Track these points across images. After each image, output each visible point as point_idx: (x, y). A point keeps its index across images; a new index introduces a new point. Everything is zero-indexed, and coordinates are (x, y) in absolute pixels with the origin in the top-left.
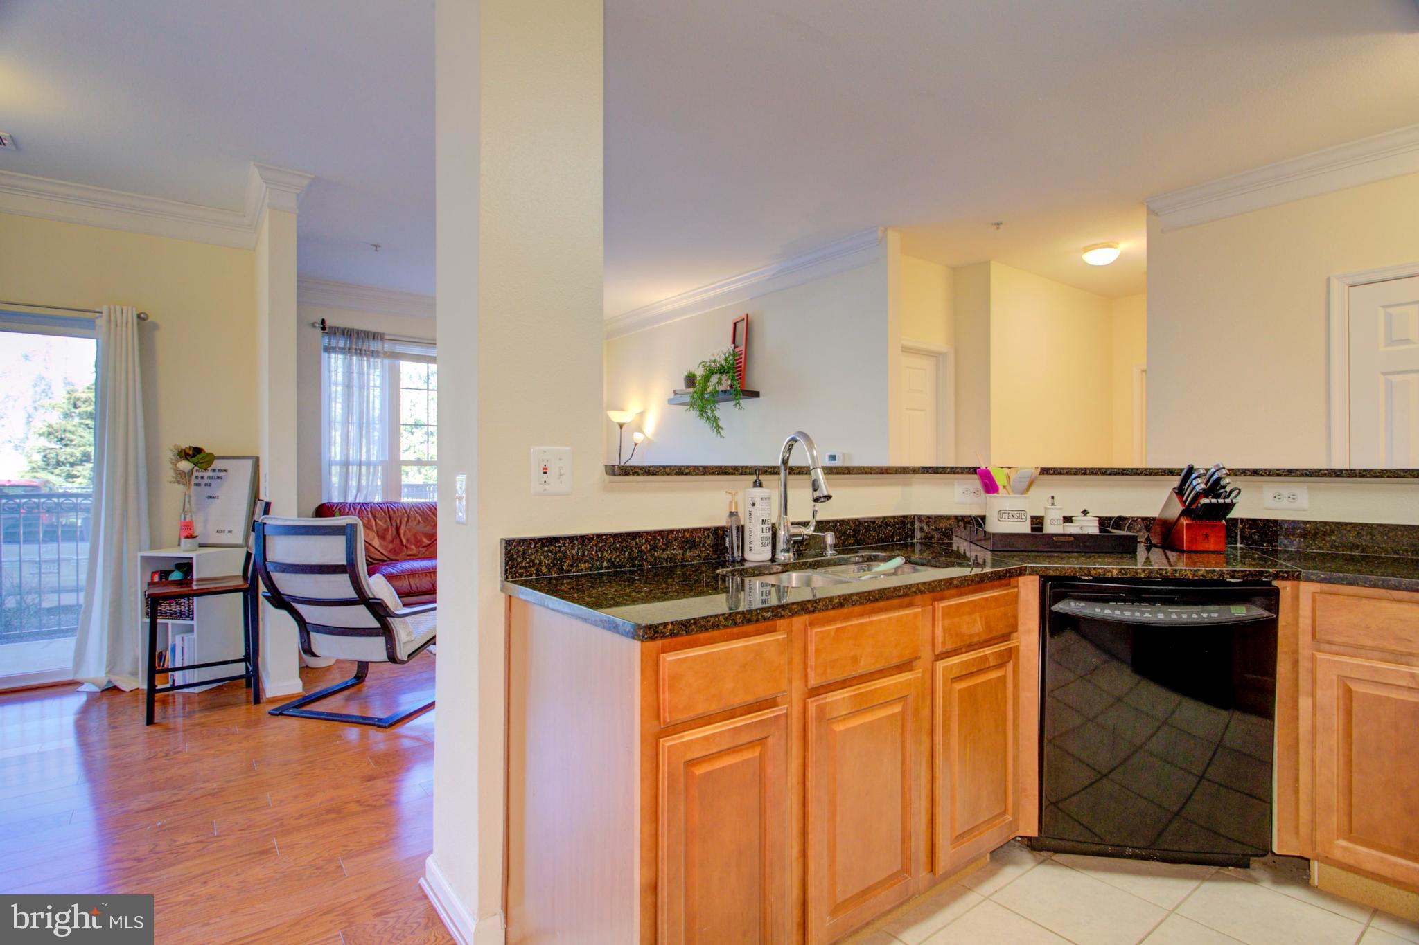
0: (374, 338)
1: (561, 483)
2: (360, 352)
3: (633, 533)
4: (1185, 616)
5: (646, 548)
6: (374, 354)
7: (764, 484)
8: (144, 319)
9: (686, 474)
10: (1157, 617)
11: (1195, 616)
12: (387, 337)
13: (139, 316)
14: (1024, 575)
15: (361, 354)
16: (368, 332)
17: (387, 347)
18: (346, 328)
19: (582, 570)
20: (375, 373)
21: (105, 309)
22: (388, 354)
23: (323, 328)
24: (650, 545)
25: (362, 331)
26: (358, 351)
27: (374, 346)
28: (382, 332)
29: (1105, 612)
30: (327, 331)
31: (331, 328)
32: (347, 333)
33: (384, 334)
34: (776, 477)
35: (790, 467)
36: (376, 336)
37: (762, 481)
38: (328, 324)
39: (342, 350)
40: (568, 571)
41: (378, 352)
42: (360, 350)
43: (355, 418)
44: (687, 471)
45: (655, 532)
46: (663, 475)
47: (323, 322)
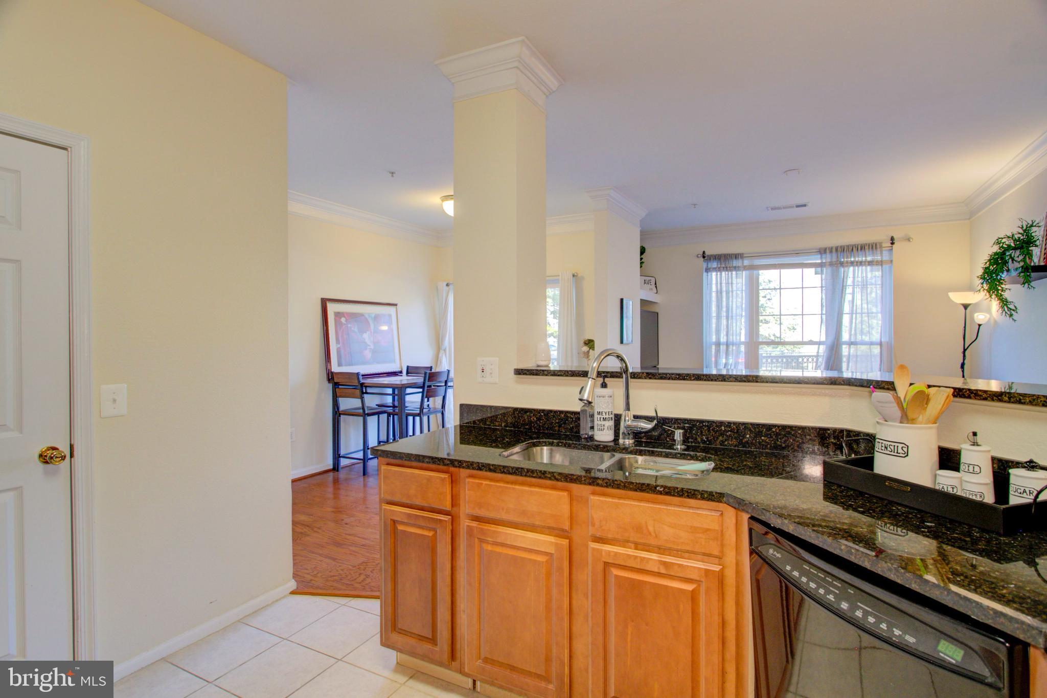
0: (736, 258)
1: (492, 377)
2: (726, 269)
3: (525, 409)
4: (871, 620)
5: (534, 419)
6: (736, 268)
7: (608, 386)
8: (576, 276)
9: (559, 375)
10: (839, 604)
11: (884, 626)
12: (745, 256)
13: (574, 276)
14: (721, 502)
15: (727, 270)
16: (732, 254)
17: (746, 262)
18: (717, 255)
19: (496, 426)
20: (738, 280)
21: (560, 274)
22: (747, 267)
23: (704, 257)
24: (536, 418)
25: (727, 254)
26: (725, 269)
27: (735, 263)
28: (742, 252)
29: (793, 573)
30: (706, 258)
31: (708, 256)
32: (718, 258)
33: (743, 254)
34: (621, 379)
35: (631, 373)
36: (737, 256)
37: (607, 383)
38: (707, 253)
39: (715, 269)
40: (489, 425)
41: (738, 267)
42: (726, 268)
43: (724, 314)
44: (559, 373)
45: (540, 410)
46: (542, 375)
47: (704, 252)
